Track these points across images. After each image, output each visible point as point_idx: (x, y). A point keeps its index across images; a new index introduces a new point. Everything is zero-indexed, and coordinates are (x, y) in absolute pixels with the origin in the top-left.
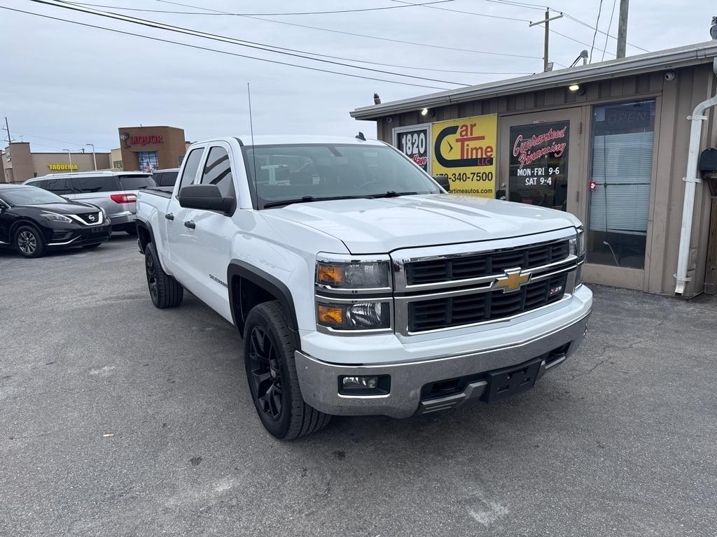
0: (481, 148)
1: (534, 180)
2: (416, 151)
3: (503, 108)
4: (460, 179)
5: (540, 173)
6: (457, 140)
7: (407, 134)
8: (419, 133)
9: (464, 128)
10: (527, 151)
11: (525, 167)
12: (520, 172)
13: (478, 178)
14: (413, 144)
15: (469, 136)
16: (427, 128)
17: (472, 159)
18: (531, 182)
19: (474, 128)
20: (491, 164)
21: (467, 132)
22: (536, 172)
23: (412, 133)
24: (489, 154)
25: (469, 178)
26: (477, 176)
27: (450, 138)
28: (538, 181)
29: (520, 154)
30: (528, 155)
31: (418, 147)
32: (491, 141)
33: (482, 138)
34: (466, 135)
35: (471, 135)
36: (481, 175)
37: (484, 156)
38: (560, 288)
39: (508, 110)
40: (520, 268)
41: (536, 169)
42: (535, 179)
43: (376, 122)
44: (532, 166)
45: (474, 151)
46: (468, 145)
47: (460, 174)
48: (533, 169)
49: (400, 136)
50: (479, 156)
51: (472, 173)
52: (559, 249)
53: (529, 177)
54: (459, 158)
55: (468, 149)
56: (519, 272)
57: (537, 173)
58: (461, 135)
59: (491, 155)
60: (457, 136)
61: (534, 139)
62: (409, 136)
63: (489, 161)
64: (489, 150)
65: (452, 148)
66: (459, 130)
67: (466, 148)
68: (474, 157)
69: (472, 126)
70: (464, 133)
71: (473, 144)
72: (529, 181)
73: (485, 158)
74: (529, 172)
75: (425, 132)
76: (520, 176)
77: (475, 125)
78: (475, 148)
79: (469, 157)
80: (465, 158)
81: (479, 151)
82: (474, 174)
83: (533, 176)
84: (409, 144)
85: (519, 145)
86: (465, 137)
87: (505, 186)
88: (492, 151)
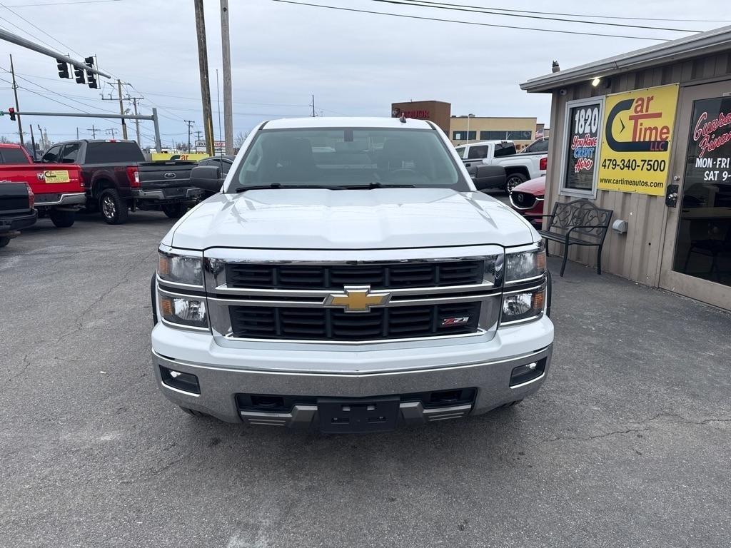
0: (656, 128)
1: (714, 174)
2: (587, 131)
3: (687, 74)
4: (629, 167)
5: (723, 165)
6: (631, 118)
7: (581, 108)
8: (593, 107)
9: (640, 102)
10: (711, 134)
11: (707, 155)
12: (699, 162)
13: (649, 167)
14: (586, 120)
15: (644, 113)
16: (600, 102)
17: (644, 142)
18: (711, 177)
19: (651, 102)
20: (666, 150)
21: (642, 109)
22: (718, 163)
23: (586, 108)
24: (664, 136)
25: (638, 166)
26: (648, 165)
27: (624, 115)
28: (720, 175)
29: (702, 137)
30: (711, 139)
31: (590, 124)
32: (667, 120)
33: (659, 115)
34: (641, 111)
35: (647, 111)
36: (652, 163)
37: (659, 139)
38: (466, 319)
39: (693, 77)
40: (369, 287)
41: (719, 159)
42: (717, 172)
43: (551, 94)
44: (715, 154)
45: (648, 132)
46: (641, 124)
47: (629, 160)
48: (715, 160)
49: (574, 111)
50: (653, 139)
51: (642, 161)
52: (469, 271)
53: (710, 170)
54: (631, 141)
55: (641, 129)
56: (366, 291)
57: (720, 165)
58: (636, 112)
59: (667, 137)
60: (631, 112)
61: (722, 118)
62: (583, 111)
63: (662, 146)
64: (665, 131)
65: (624, 127)
66: (634, 105)
67: (639, 127)
68: (647, 140)
69: (649, 99)
70: (639, 109)
71: (647, 123)
72: (708, 175)
73: (659, 142)
74: (710, 161)
75: (598, 106)
76: (699, 168)
77: (652, 98)
78: (650, 129)
79: (642, 140)
80: (637, 140)
81: (654, 132)
82: (645, 161)
83: (714, 168)
84: (582, 122)
85: (701, 126)
86: (640, 113)
87: (678, 180)
88: (668, 133)
